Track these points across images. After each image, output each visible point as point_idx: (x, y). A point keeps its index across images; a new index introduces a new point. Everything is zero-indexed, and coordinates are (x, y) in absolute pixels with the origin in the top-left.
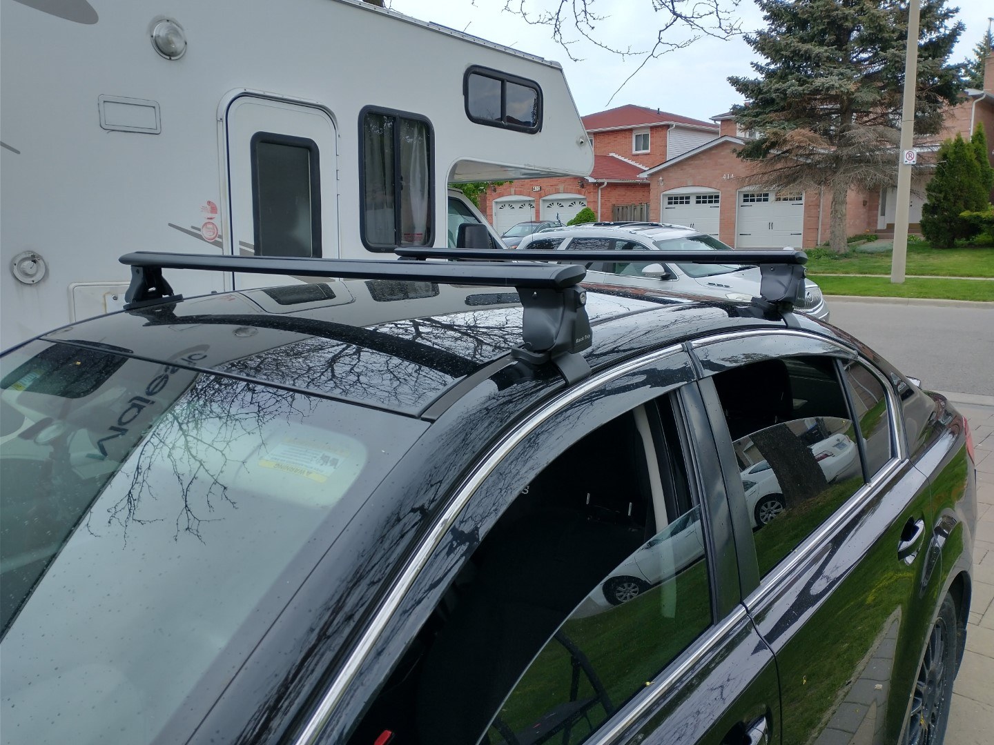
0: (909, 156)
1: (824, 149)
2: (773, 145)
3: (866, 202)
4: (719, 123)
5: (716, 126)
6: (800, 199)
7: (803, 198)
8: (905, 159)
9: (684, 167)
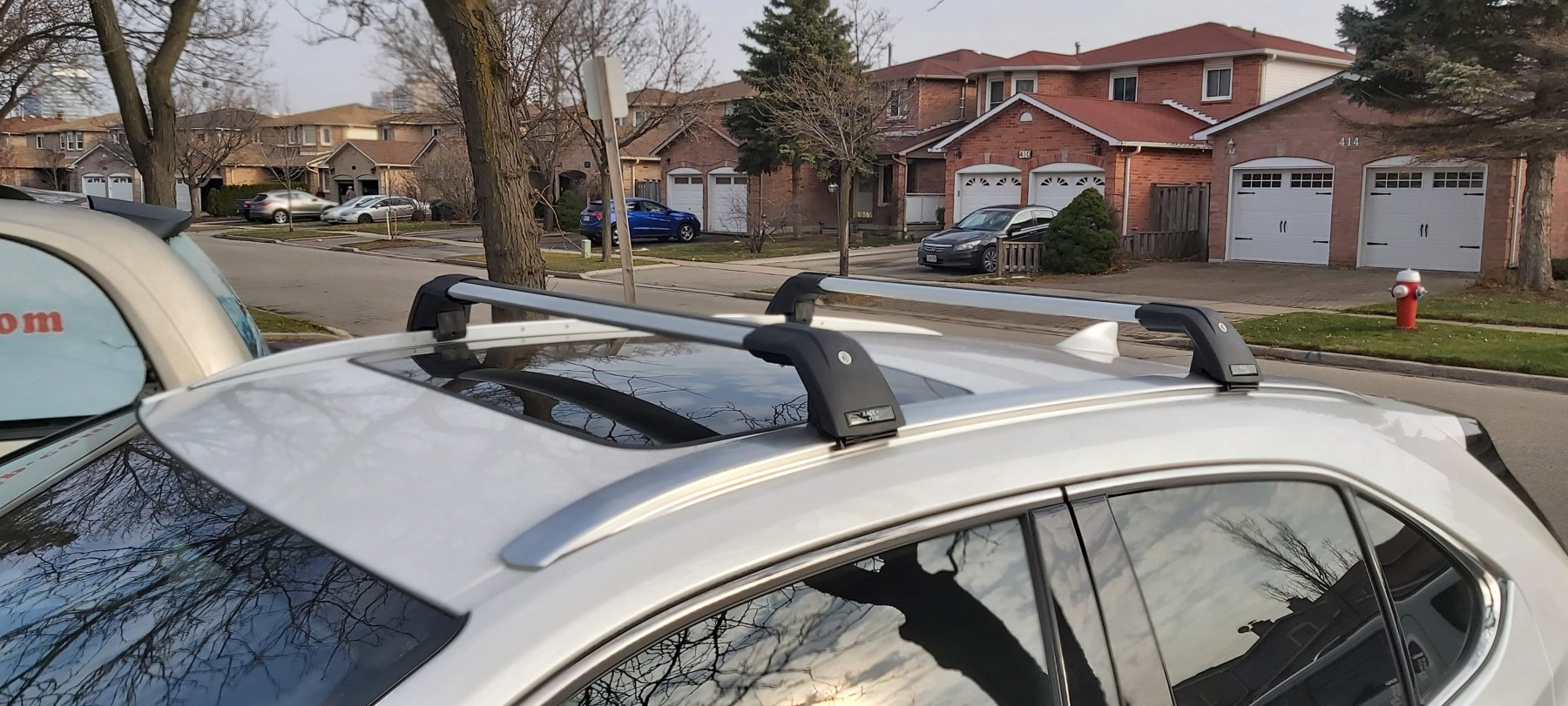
6: (1479, 184)
7: (1485, 184)
9: (1273, 124)
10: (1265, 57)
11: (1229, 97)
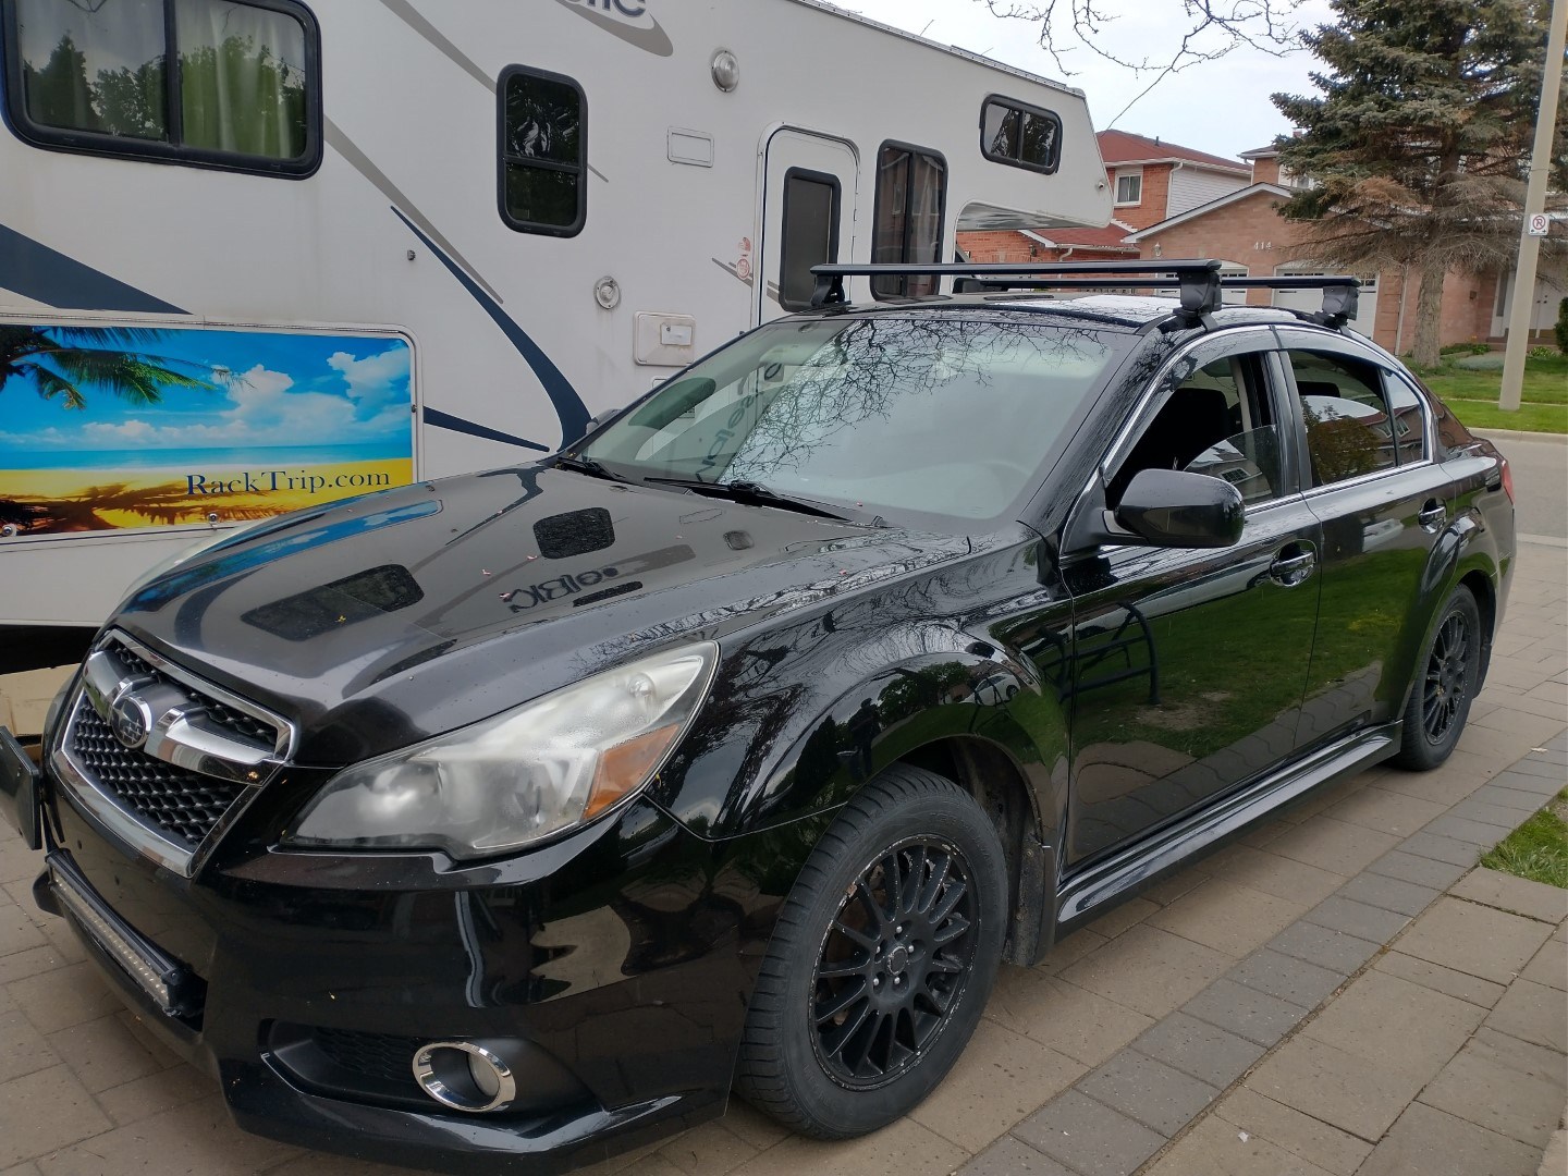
0: (1536, 224)
1: (1413, 210)
2: (1335, 200)
3: (1475, 293)
4: (1252, 162)
5: (1247, 167)
6: (1372, 283)
7: (1377, 283)
8: (1532, 228)
9: (1197, 229)
10: (1171, 165)
11: (1139, 203)
